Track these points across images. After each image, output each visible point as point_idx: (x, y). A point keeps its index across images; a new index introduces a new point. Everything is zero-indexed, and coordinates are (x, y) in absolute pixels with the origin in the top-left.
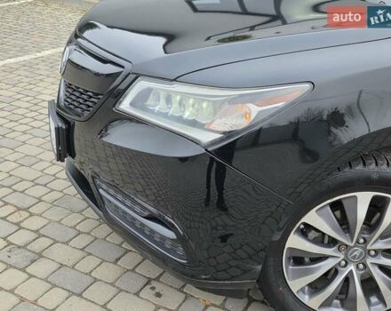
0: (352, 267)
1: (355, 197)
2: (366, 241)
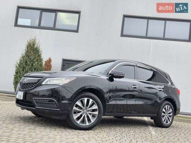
0: (85, 114)
2: (87, 108)
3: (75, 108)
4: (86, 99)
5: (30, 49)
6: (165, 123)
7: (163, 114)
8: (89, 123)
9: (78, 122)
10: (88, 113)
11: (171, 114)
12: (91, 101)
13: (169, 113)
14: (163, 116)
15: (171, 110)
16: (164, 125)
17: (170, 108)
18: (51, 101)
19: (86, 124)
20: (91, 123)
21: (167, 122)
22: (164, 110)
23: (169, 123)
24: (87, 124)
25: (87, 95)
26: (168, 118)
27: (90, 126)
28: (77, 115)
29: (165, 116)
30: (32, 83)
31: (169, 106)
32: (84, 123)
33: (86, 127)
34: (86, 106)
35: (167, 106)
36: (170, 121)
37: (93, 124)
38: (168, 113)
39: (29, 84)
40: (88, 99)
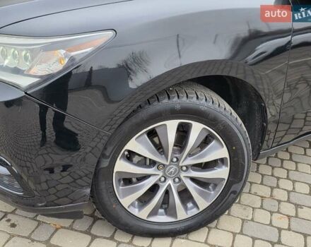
1: (165, 125)
2: (178, 160)
3: (122, 166)
10: (183, 175)
28: (135, 189)
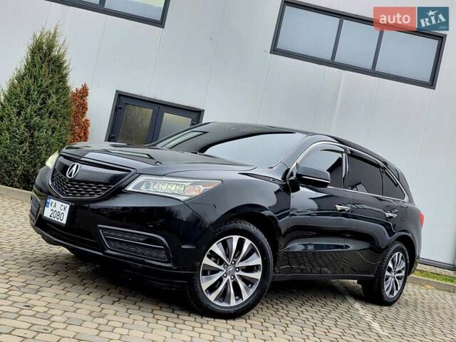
0: (229, 277)
1: (233, 238)
2: (235, 263)
3: (207, 261)
4: (236, 238)
5: (41, 59)
6: (387, 293)
7: (387, 273)
8: (236, 300)
9: (212, 297)
10: (236, 274)
11: (403, 274)
12: (248, 243)
13: (399, 272)
14: (387, 279)
15: (404, 265)
16: (386, 299)
17: (402, 258)
18: (150, 240)
19: (229, 303)
20: (240, 301)
21: (392, 292)
22: (390, 265)
23: (395, 294)
24: (233, 302)
25: (240, 228)
26: (395, 282)
27: (240, 307)
28: (210, 279)
29: (390, 278)
30: (97, 183)
31: (401, 254)
32: (224, 301)
33: (230, 310)
34: (234, 257)
35: (397, 254)
36: (399, 289)
37: (246, 304)
38: (397, 270)
39: (87, 182)
40: (240, 239)
